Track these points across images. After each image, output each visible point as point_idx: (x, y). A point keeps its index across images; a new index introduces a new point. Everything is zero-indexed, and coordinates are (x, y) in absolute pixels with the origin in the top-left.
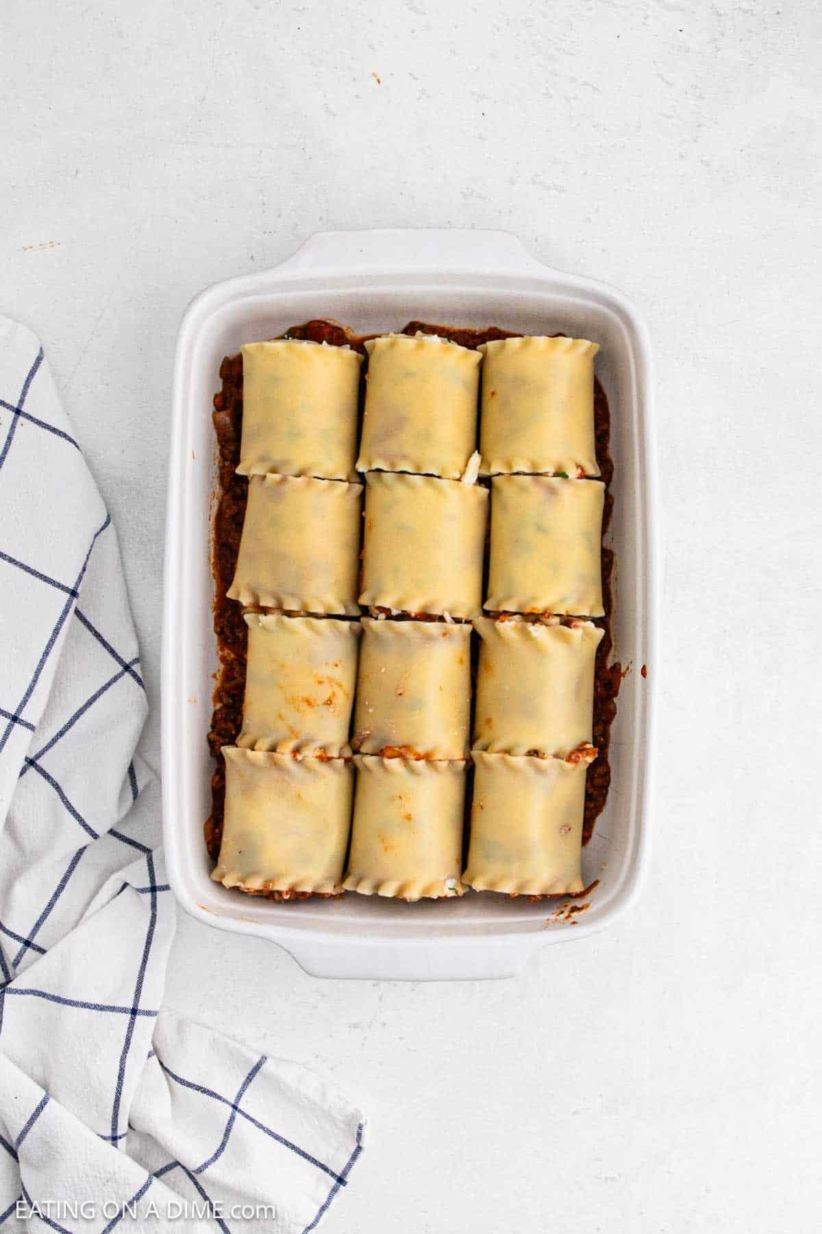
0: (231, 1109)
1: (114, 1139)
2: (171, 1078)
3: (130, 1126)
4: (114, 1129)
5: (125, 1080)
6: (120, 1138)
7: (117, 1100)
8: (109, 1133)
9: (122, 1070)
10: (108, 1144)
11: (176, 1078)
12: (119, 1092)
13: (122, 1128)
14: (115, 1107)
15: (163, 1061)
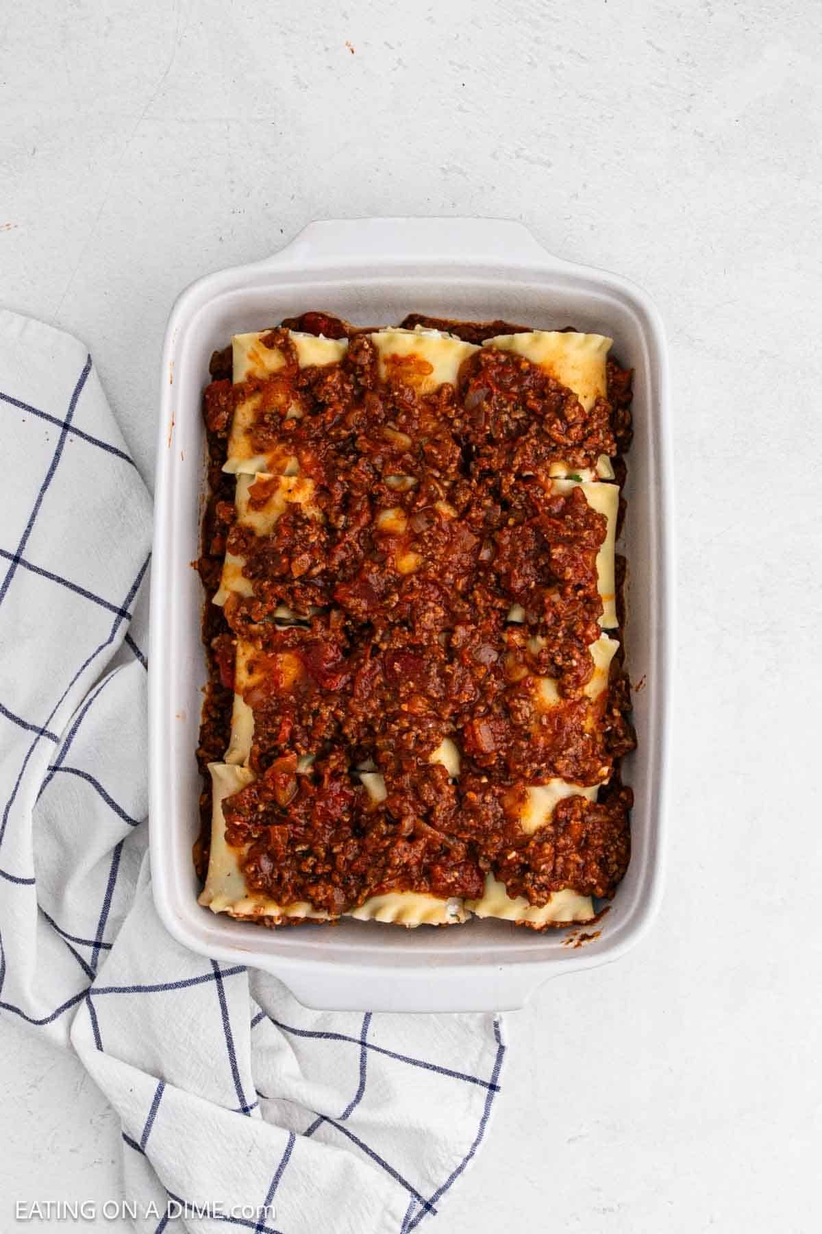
0: (360, 1046)
1: (246, 1110)
2: (290, 1034)
3: (258, 1093)
4: (242, 1100)
5: (236, 1047)
6: (251, 1108)
7: (235, 1070)
8: (238, 1106)
9: (229, 1038)
10: (242, 1117)
11: (294, 1031)
12: (233, 1062)
13: (251, 1098)
14: (235, 1077)
15: (276, 1019)
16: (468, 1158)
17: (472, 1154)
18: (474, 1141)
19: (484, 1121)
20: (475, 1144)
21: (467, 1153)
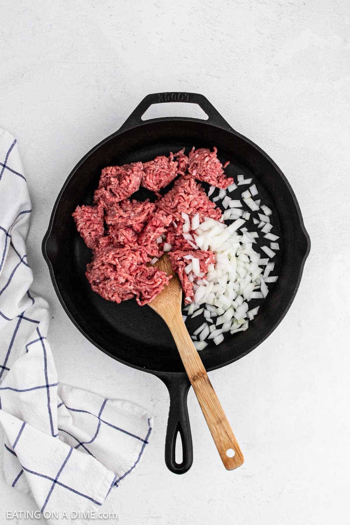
0: (98, 419)
2: (72, 411)
3: (59, 430)
4: (53, 432)
6: (56, 436)
7: (51, 421)
9: (49, 409)
11: (74, 410)
12: (51, 418)
13: (56, 432)
14: (51, 424)
15: (66, 405)
16: (133, 468)
17: (134, 466)
18: (136, 461)
19: (140, 454)
20: (136, 463)
21: (133, 465)
